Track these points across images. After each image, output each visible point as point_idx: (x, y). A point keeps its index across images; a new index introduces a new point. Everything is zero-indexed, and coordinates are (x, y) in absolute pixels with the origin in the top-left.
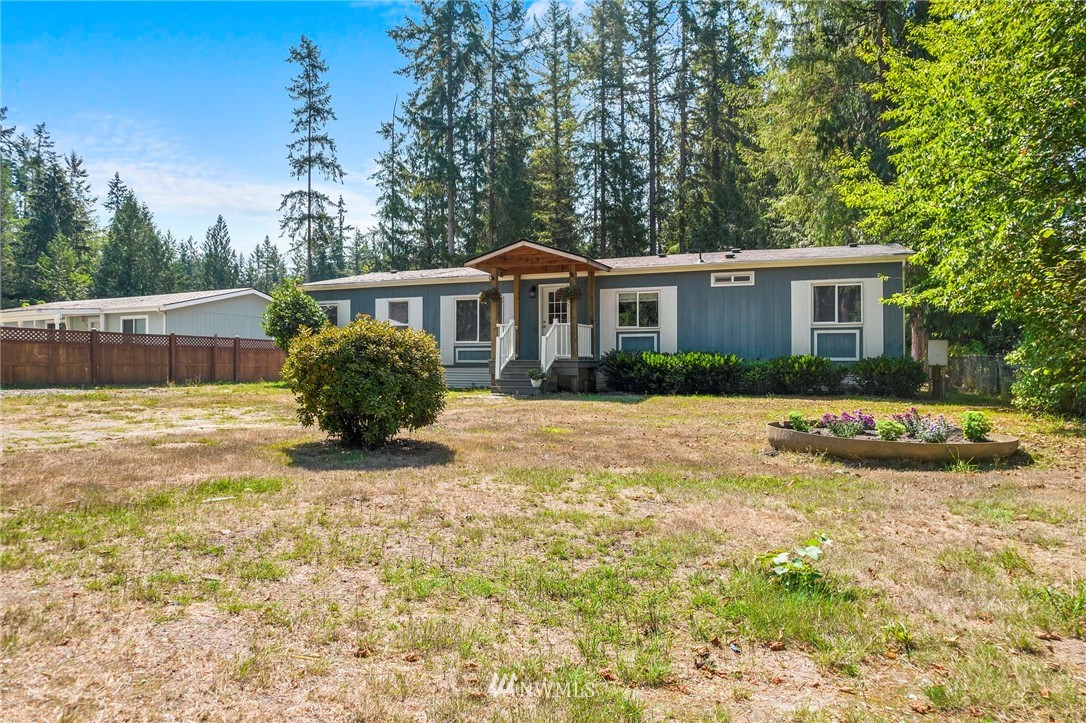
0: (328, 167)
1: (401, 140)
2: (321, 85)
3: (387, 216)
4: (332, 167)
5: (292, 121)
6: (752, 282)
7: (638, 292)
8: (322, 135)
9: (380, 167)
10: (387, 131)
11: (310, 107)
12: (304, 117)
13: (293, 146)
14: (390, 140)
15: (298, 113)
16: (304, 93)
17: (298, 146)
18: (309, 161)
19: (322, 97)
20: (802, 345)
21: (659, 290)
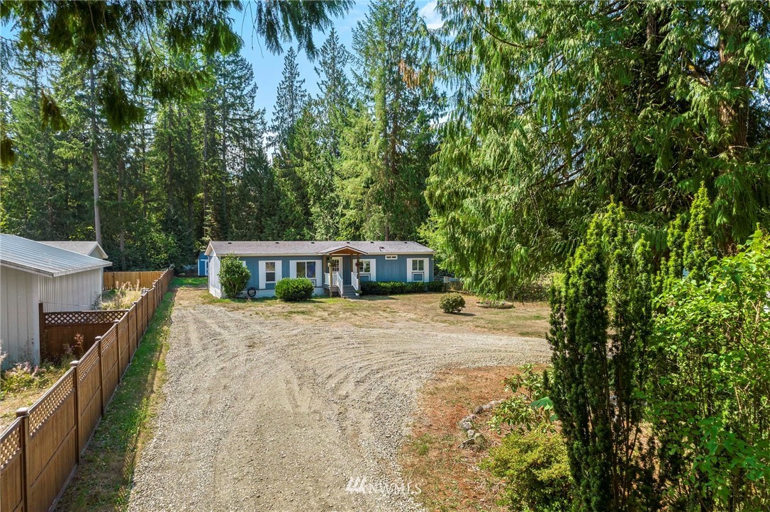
6: (397, 258)
20: (410, 278)
21: (370, 260)
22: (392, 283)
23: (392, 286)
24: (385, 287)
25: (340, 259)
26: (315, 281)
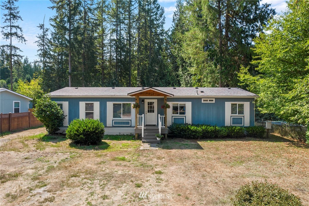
0: (19, 37)
1: (47, 31)
2: (16, 7)
3: (41, 56)
4: (21, 37)
5: (3, 18)
6: (214, 102)
7: (180, 103)
8: (16, 25)
9: (38, 39)
10: (42, 27)
11: (11, 14)
12: (9, 17)
13: (4, 28)
14: (42, 30)
15: (5, 15)
16: (8, 8)
17: (6, 28)
18: (11, 34)
19: (16, 11)
20: (228, 122)
21: (186, 103)
22: (204, 128)
23: (203, 130)
24: (195, 131)
25: (155, 101)
26: (130, 121)
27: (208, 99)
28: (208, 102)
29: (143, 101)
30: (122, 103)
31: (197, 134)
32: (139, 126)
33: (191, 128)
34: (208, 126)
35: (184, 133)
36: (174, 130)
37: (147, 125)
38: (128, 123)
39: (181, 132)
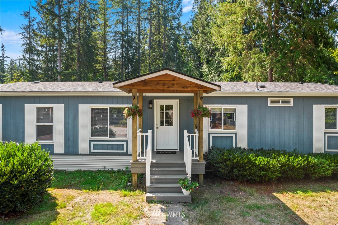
1: (34, 20)
3: (27, 52)
7: (224, 107)
14: (28, 19)
21: (236, 107)
25: (176, 103)
26: (125, 143)
27: (281, 99)
28: (281, 105)
29: (151, 102)
30: (108, 106)
31: (270, 173)
32: (141, 157)
33: (256, 162)
34: (290, 155)
35: (239, 171)
36: (218, 165)
37: (158, 152)
38: (121, 147)
39: (234, 170)
